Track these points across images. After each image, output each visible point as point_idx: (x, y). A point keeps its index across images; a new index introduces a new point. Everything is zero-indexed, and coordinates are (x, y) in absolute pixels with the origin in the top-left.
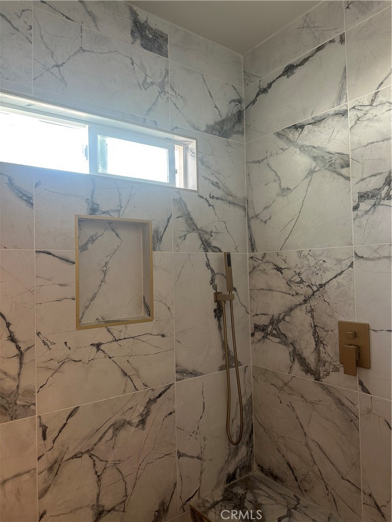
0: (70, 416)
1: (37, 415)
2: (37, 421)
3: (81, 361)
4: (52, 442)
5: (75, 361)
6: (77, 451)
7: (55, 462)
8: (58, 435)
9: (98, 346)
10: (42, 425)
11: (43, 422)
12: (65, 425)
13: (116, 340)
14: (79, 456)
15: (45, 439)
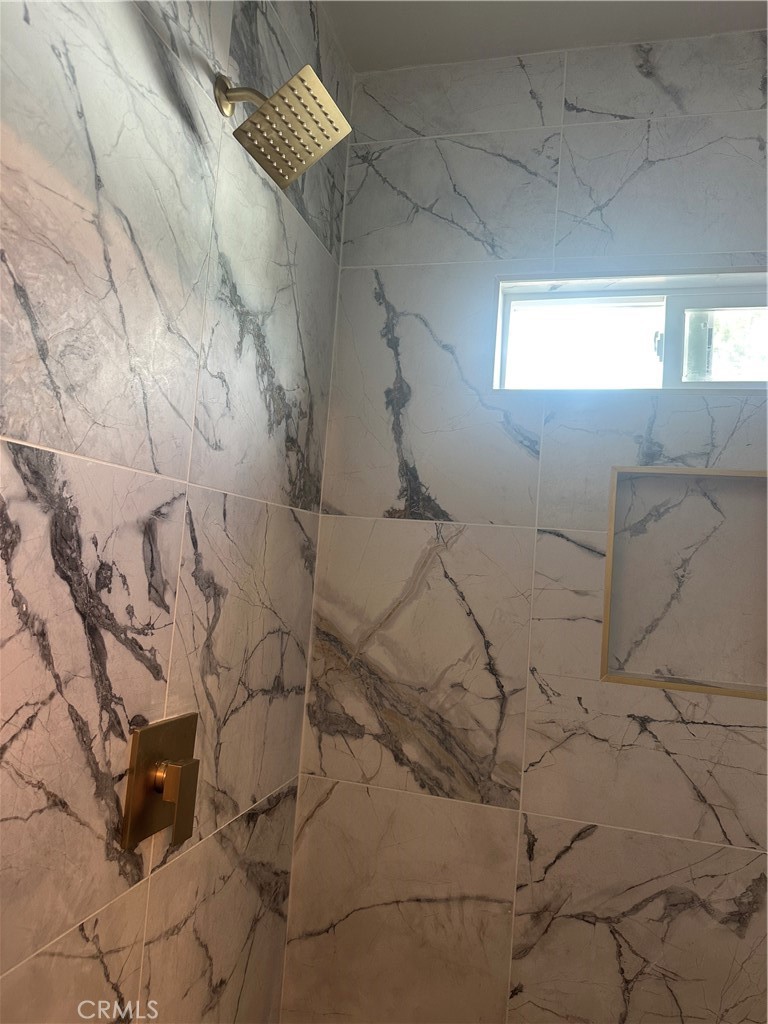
0: (579, 836)
1: (521, 811)
2: (521, 821)
3: (607, 741)
4: (543, 871)
5: (596, 738)
6: (587, 908)
7: (546, 909)
8: (555, 862)
9: (644, 722)
10: (527, 832)
11: (532, 827)
12: (568, 849)
13: (683, 721)
14: (590, 920)
15: (531, 858)
